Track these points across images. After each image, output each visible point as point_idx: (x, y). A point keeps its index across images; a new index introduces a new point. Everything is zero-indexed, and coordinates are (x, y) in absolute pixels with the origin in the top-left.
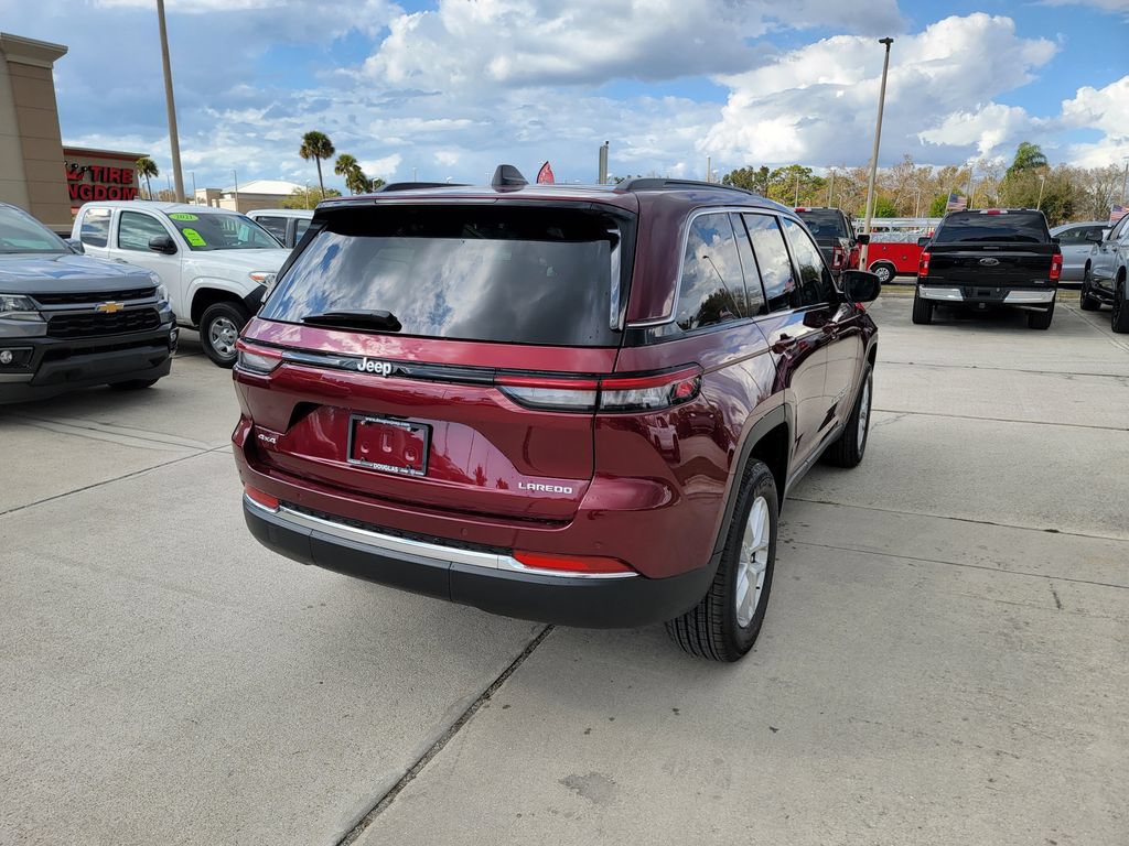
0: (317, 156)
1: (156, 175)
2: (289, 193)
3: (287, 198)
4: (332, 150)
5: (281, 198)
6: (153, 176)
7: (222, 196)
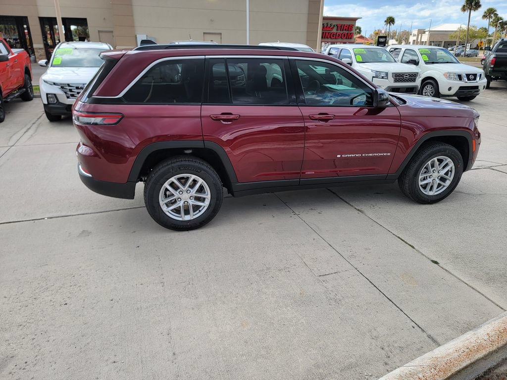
0: (470, 10)
1: (393, 24)
2: (456, 30)
3: (452, 33)
4: (480, 6)
5: (450, 33)
6: (392, 25)
7: (424, 32)
